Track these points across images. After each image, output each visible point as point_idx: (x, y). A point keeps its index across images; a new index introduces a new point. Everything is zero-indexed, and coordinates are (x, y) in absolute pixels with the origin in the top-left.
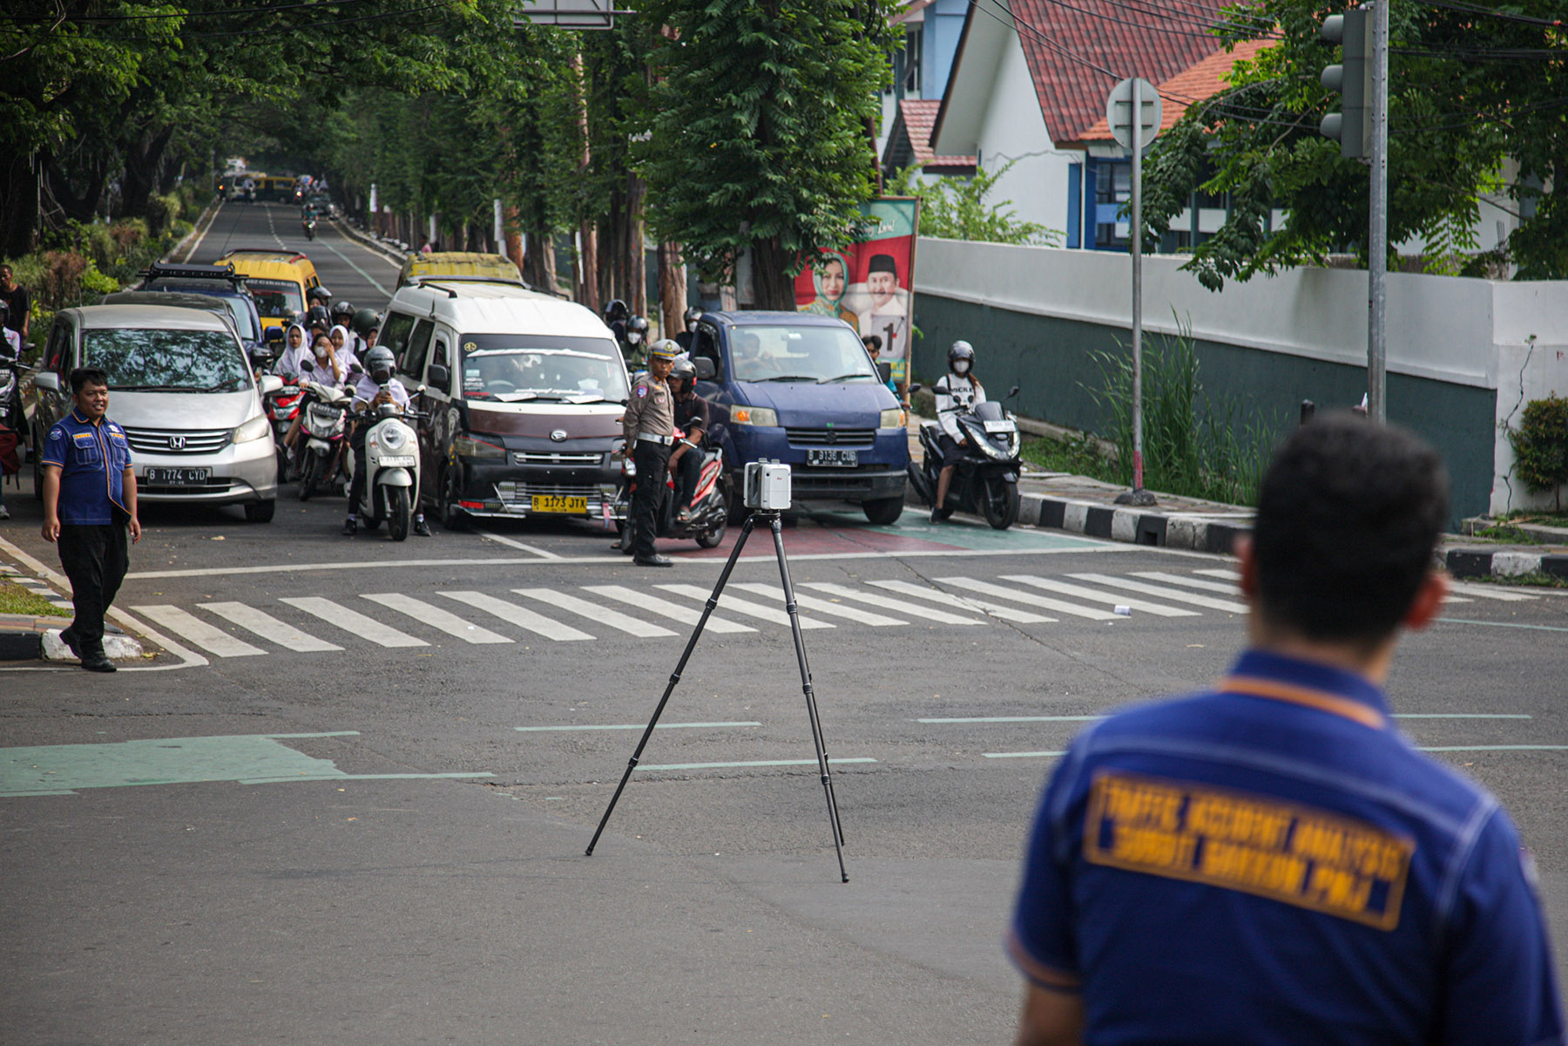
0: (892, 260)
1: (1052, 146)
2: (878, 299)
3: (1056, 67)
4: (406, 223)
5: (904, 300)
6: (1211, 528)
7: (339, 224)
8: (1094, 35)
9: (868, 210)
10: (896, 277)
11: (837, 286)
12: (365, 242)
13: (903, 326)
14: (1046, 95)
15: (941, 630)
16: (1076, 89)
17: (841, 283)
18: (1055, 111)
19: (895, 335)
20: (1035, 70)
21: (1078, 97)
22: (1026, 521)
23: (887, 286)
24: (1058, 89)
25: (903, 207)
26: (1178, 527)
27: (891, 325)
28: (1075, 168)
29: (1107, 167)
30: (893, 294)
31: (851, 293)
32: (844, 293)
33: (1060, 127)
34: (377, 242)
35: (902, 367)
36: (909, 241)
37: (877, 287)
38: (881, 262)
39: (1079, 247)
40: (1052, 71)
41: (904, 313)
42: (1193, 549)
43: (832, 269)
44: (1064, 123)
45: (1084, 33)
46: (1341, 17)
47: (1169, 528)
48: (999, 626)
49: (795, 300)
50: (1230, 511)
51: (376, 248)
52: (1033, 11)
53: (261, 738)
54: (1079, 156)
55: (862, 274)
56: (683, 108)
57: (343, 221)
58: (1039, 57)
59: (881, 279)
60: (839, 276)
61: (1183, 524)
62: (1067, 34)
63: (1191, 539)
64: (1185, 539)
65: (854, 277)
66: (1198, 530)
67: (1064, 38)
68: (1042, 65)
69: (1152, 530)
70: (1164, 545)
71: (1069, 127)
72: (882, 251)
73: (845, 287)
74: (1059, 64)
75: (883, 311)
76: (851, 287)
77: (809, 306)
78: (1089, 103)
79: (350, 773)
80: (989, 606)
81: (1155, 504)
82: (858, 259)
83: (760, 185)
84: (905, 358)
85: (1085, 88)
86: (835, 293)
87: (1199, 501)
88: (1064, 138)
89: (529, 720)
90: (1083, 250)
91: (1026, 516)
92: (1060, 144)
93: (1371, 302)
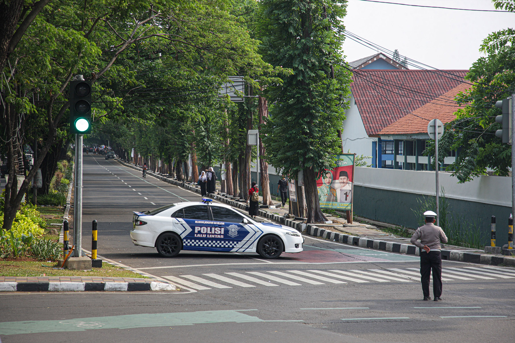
0: (347, 173)
1: (367, 136)
2: (342, 184)
3: (368, 111)
4: (147, 160)
5: (351, 185)
6: (465, 254)
7: (118, 161)
8: (379, 101)
9: (339, 158)
10: (348, 178)
11: (329, 181)
12: (131, 167)
13: (350, 193)
14: (365, 121)
15: (401, 283)
16: (374, 118)
17: (331, 180)
18: (368, 125)
19: (348, 196)
20: (361, 112)
21: (375, 121)
22: (403, 252)
23: (345, 181)
24: (369, 118)
25: (350, 157)
26: (454, 254)
27: (347, 193)
28: (374, 143)
29: (385, 143)
30: (347, 183)
31: (334, 183)
32: (331, 183)
33: (370, 130)
34: (135, 167)
35: (350, 205)
36: (353, 166)
37: (342, 181)
38: (343, 174)
39: (376, 167)
40: (367, 113)
41: (351, 189)
42: (459, 261)
43: (328, 175)
44: (371, 129)
45: (376, 101)
46: (502, 101)
47: (451, 254)
48: (417, 282)
49: (317, 185)
50: (467, 249)
51: (135, 169)
52: (360, 94)
53: (232, 311)
54: (376, 139)
55: (337, 177)
56: (283, 127)
57: (119, 159)
58: (362, 108)
59: (343, 179)
60: (330, 178)
61: (455, 253)
62: (371, 101)
63: (458, 258)
64: (456, 258)
65: (335, 178)
66: (460, 255)
67: (370, 102)
68: (363, 111)
69: (445, 255)
70: (449, 260)
71: (373, 130)
72: (343, 170)
73: (332, 181)
74: (369, 110)
75: (344, 188)
76: (333, 181)
77: (321, 187)
78: (379, 123)
79: (264, 320)
80: (410, 277)
81: (444, 247)
82: (336, 173)
83: (307, 150)
84: (351, 203)
85: (377, 118)
86: (329, 183)
87: (456, 247)
88: (371, 133)
89: (302, 307)
90: (377, 168)
91: (402, 251)
92: (370, 136)
93: (513, 186)
